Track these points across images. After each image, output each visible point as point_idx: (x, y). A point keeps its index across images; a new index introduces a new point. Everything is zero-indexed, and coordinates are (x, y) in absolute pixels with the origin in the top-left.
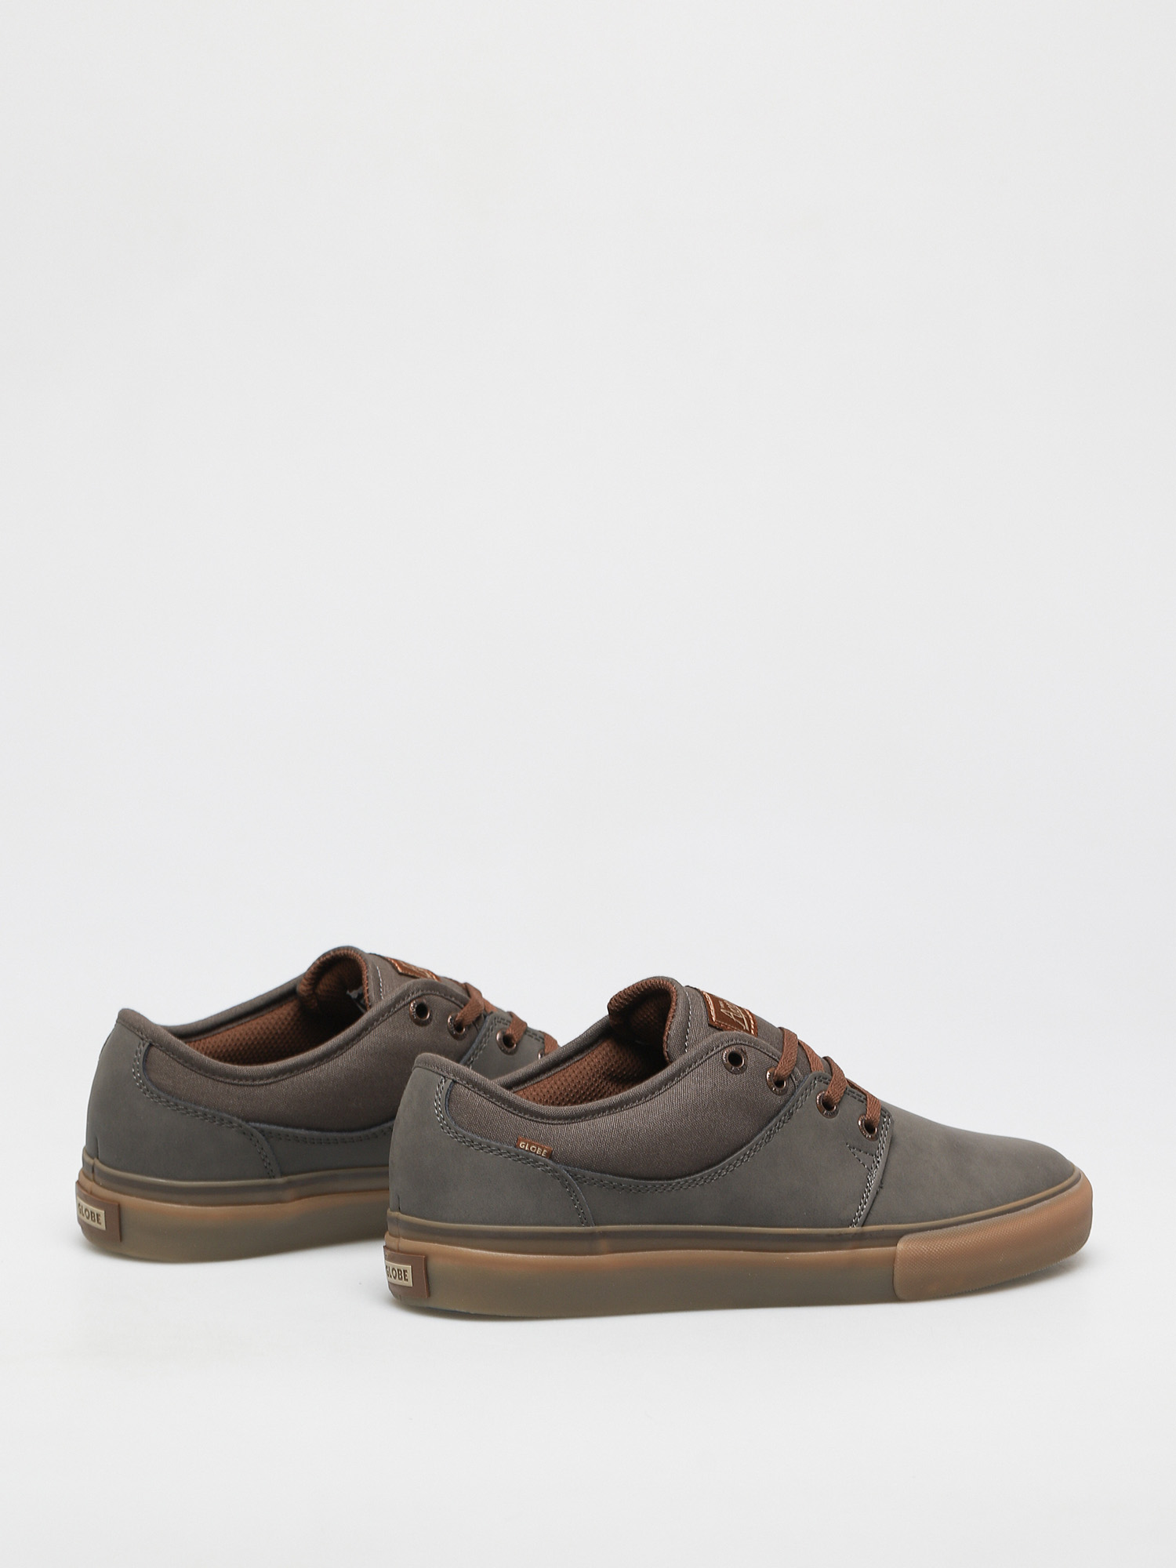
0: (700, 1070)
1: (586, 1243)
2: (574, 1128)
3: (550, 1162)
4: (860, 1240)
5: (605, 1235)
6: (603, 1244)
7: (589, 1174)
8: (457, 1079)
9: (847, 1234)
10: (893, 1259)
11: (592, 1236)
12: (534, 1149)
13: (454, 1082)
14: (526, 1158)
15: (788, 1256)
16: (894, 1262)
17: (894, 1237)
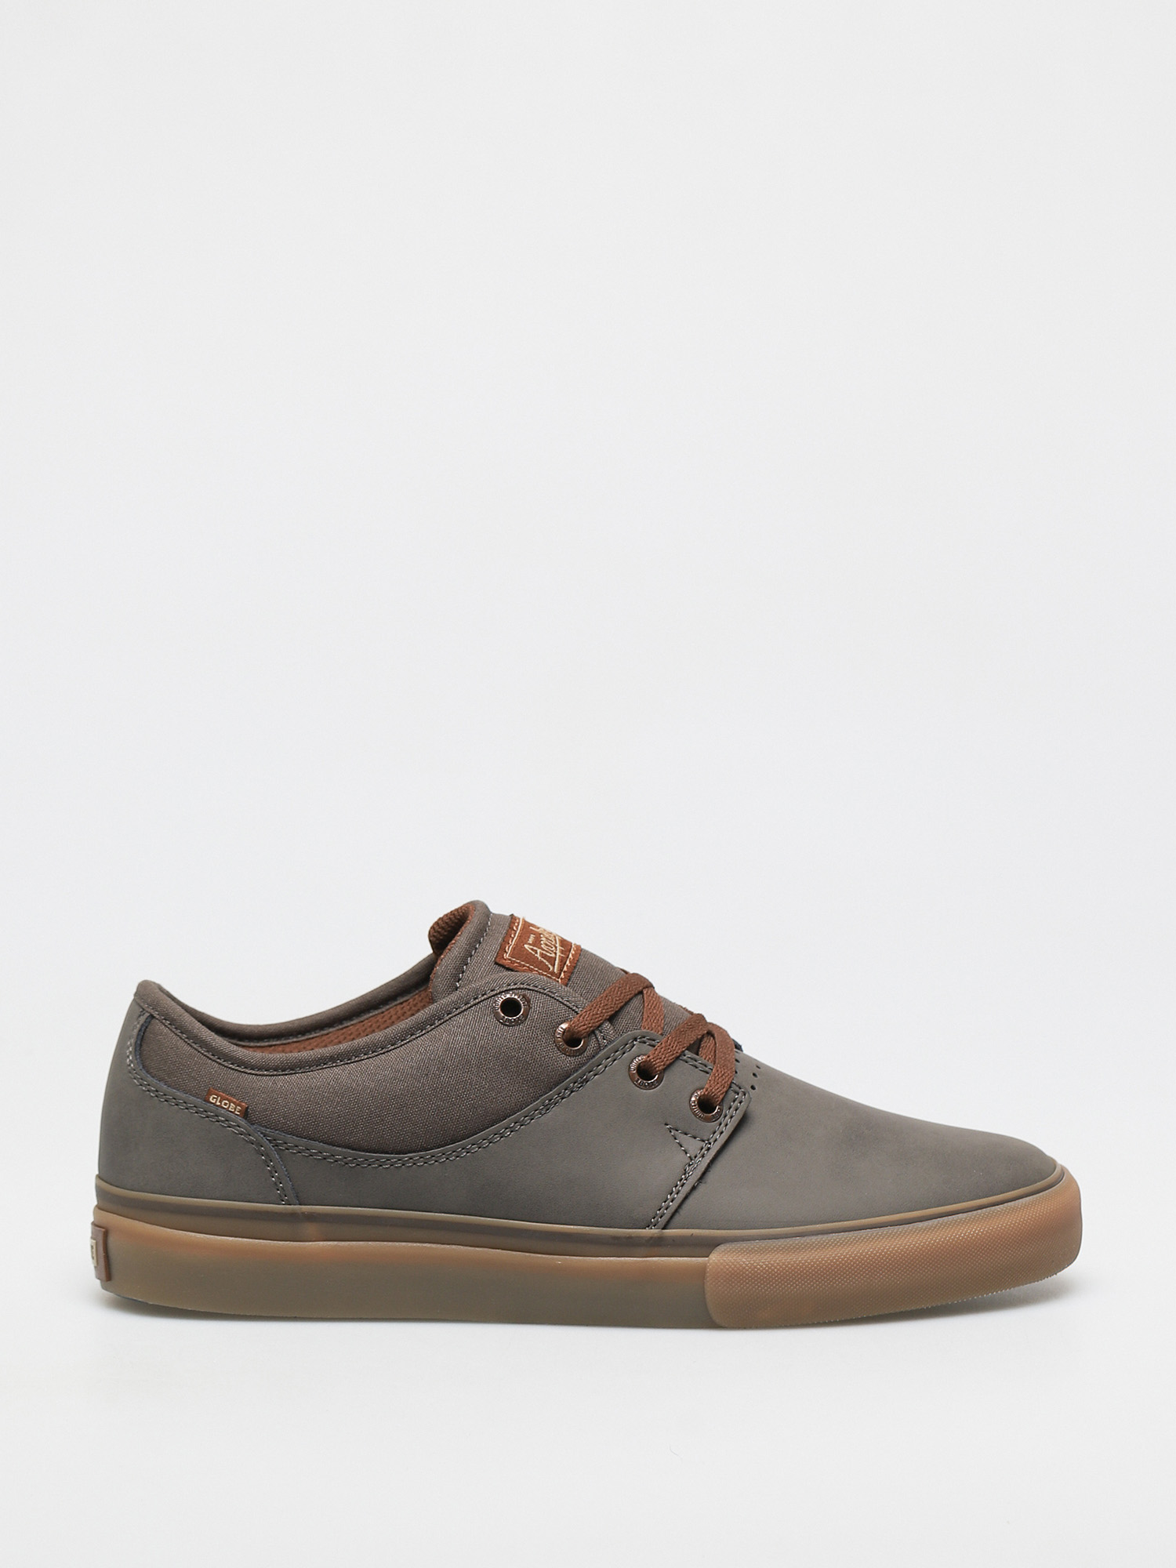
0: (460, 1019)
1: (290, 1225)
2: (283, 1082)
3: (243, 1122)
4: (657, 1245)
5: (311, 1218)
6: (311, 1228)
7: (292, 1140)
8: (155, 1014)
9: (639, 1238)
10: (701, 1272)
11: (293, 1217)
12: (226, 1104)
13: (152, 1017)
14: (216, 1114)
15: (559, 1260)
16: (704, 1278)
17: (708, 1246)
